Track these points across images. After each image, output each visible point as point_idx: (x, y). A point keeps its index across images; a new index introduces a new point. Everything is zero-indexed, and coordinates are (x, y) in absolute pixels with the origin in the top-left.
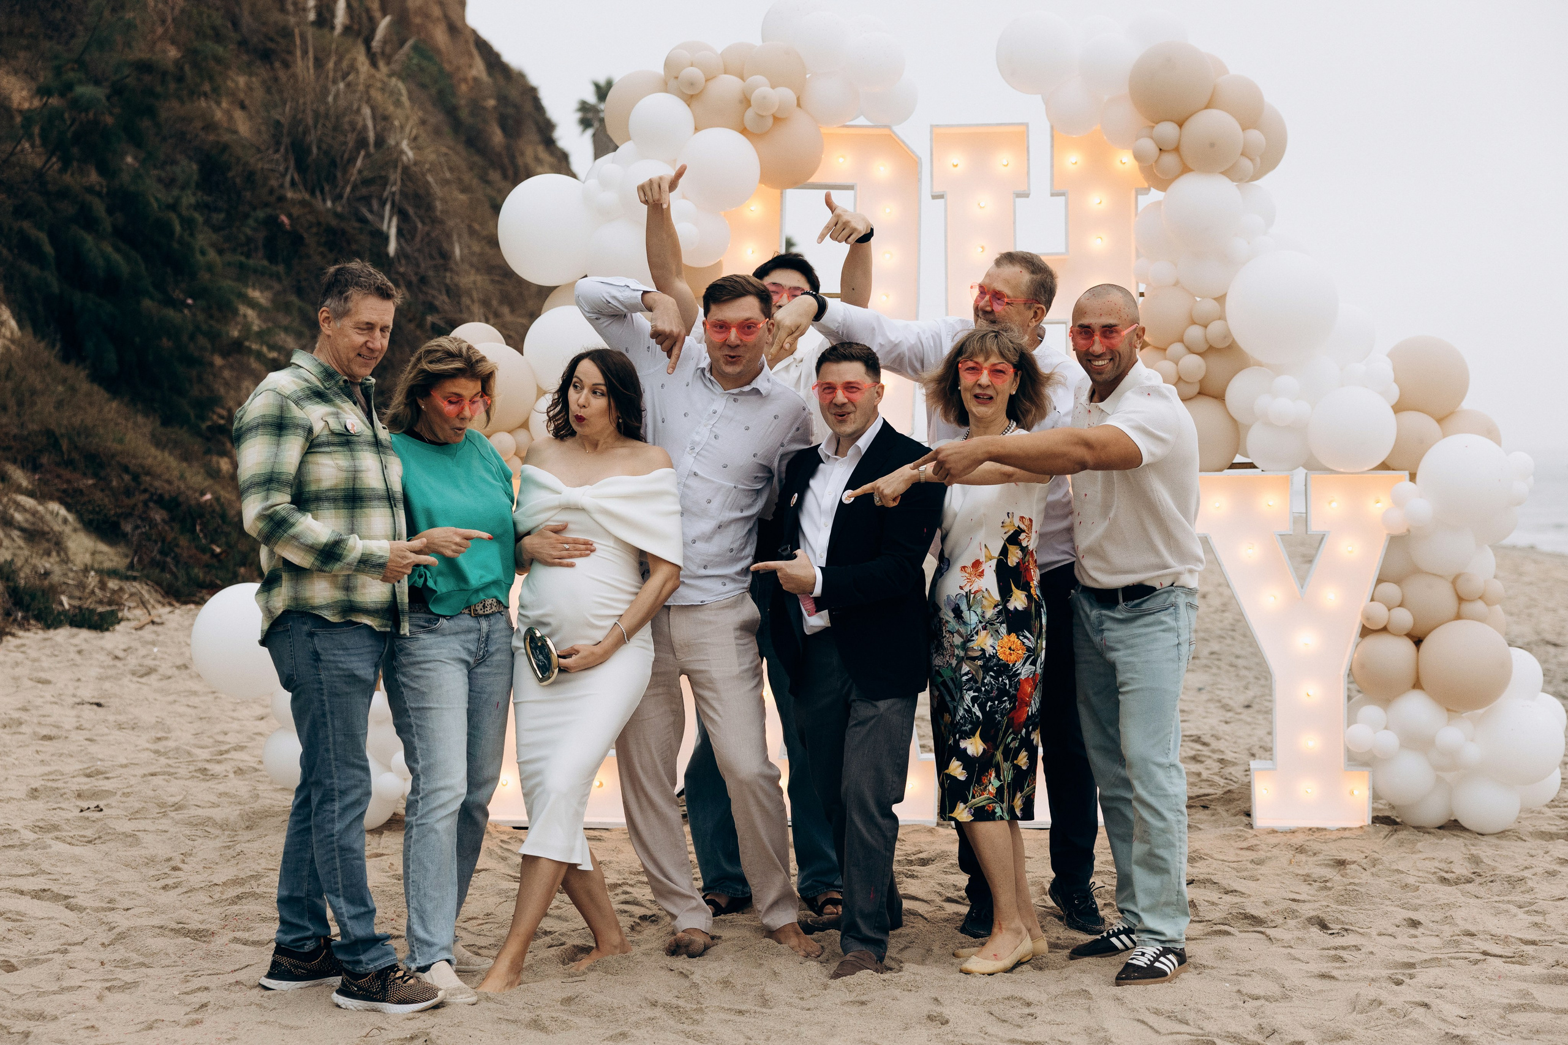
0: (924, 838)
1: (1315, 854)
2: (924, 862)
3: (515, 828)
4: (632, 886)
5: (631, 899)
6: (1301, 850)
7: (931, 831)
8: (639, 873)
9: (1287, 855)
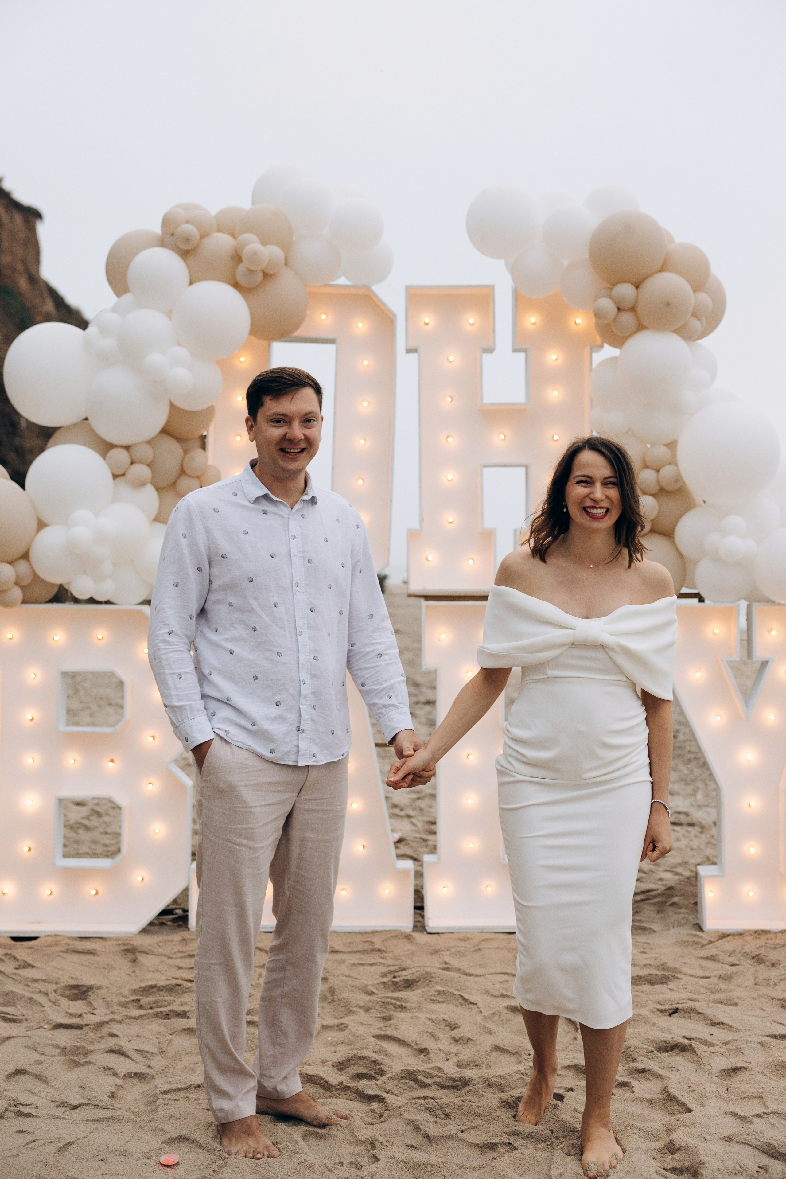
0: (402, 948)
1: (773, 965)
2: (409, 984)
3: (16, 939)
4: (119, 1022)
5: (116, 1048)
6: (758, 959)
7: (408, 937)
8: (128, 1002)
9: (748, 969)
